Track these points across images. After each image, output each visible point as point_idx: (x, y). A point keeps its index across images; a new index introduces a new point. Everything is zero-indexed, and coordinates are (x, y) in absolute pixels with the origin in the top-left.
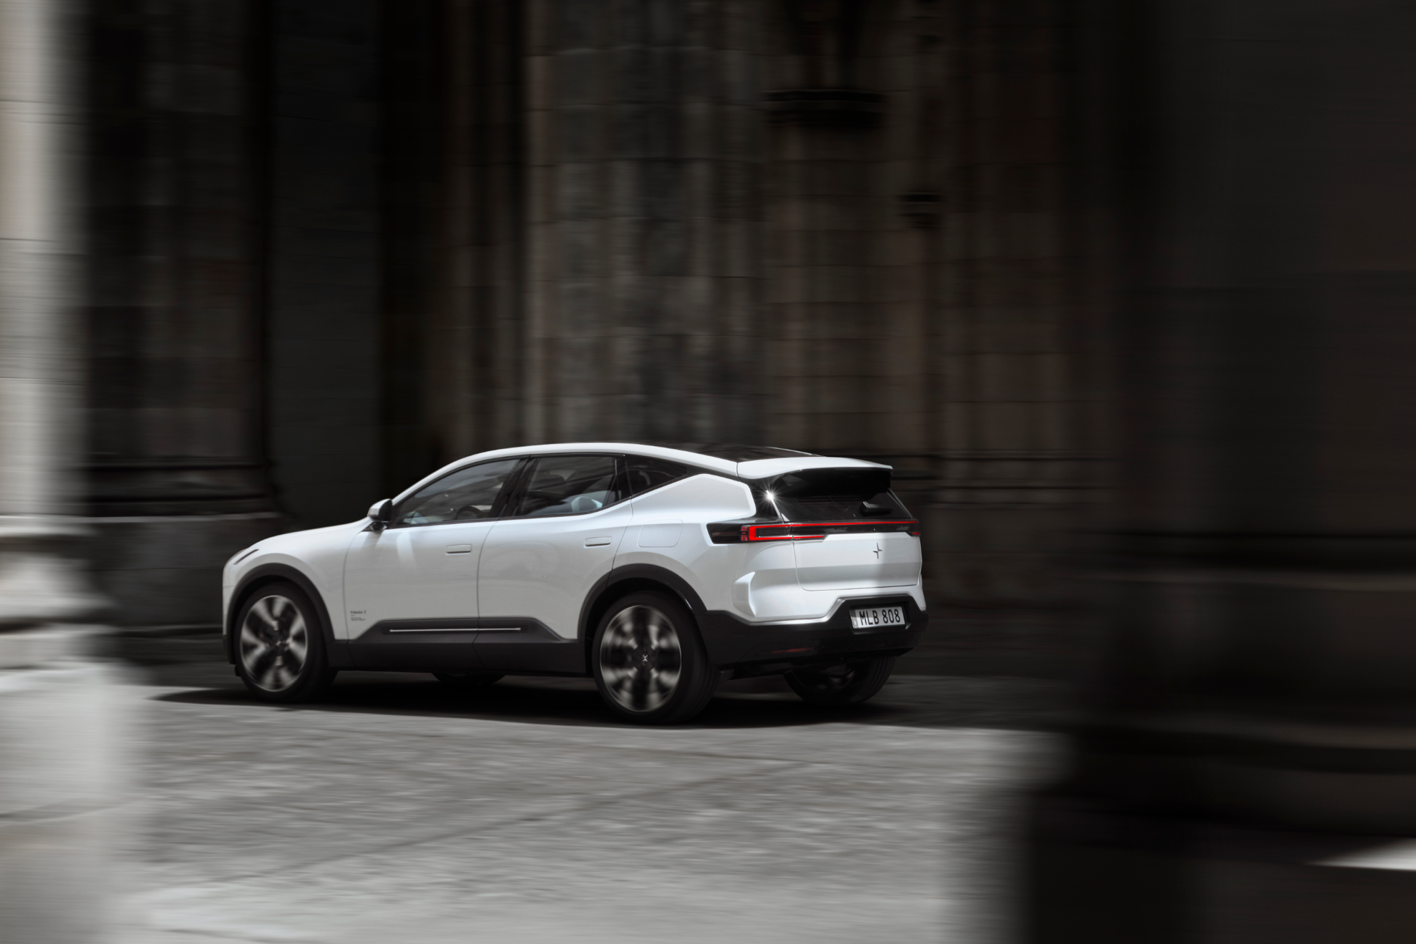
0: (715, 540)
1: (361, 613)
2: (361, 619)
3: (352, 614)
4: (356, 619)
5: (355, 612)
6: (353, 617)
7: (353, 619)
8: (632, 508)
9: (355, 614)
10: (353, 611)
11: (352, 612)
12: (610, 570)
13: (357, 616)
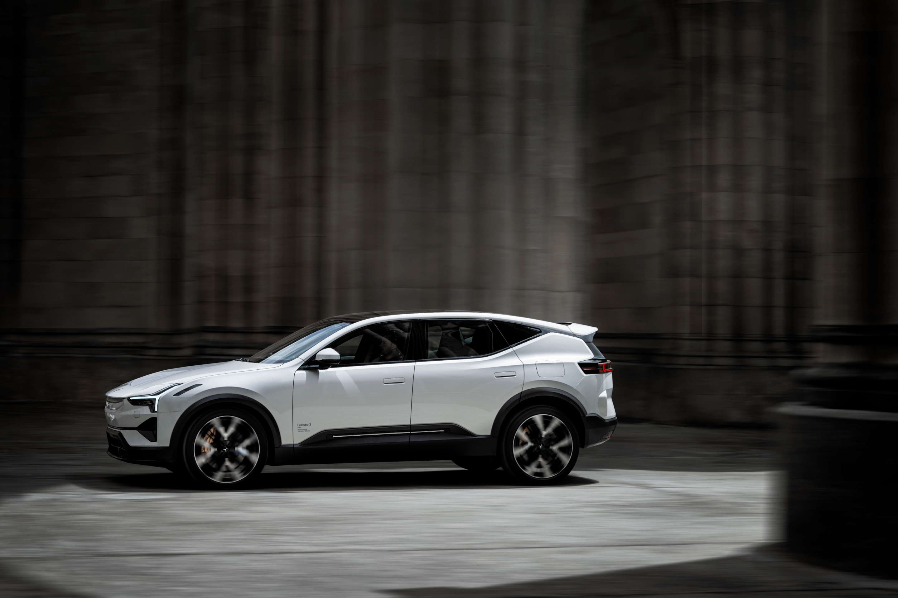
0: (586, 372)
1: (308, 425)
2: (306, 430)
3: (299, 426)
4: (302, 431)
5: (302, 425)
6: (299, 429)
7: (299, 431)
8: (515, 353)
9: (301, 427)
10: (300, 424)
11: (298, 425)
12: (521, 391)
13: (303, 428)
